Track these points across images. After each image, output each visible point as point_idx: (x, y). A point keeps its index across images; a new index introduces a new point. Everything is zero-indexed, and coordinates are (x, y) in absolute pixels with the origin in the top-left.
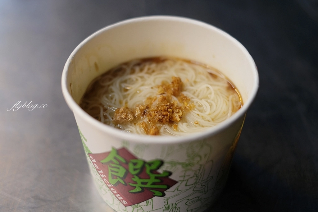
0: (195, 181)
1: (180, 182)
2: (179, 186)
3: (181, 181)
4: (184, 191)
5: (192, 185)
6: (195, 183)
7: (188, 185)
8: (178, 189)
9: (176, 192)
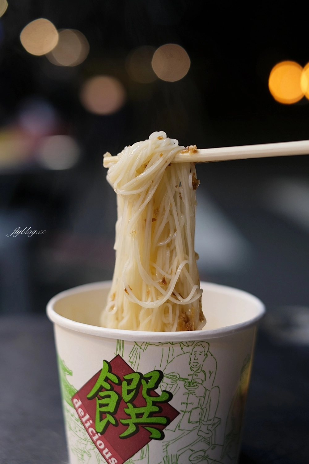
0: (199, 417)
1: (182, 414)
2: (180, 421)
3: (183, 411)
4: (187, 432)
5: (197, 422)
6: (200, 419)
7: (191, 422)
8: (179, 427)
9: (178, 433)
